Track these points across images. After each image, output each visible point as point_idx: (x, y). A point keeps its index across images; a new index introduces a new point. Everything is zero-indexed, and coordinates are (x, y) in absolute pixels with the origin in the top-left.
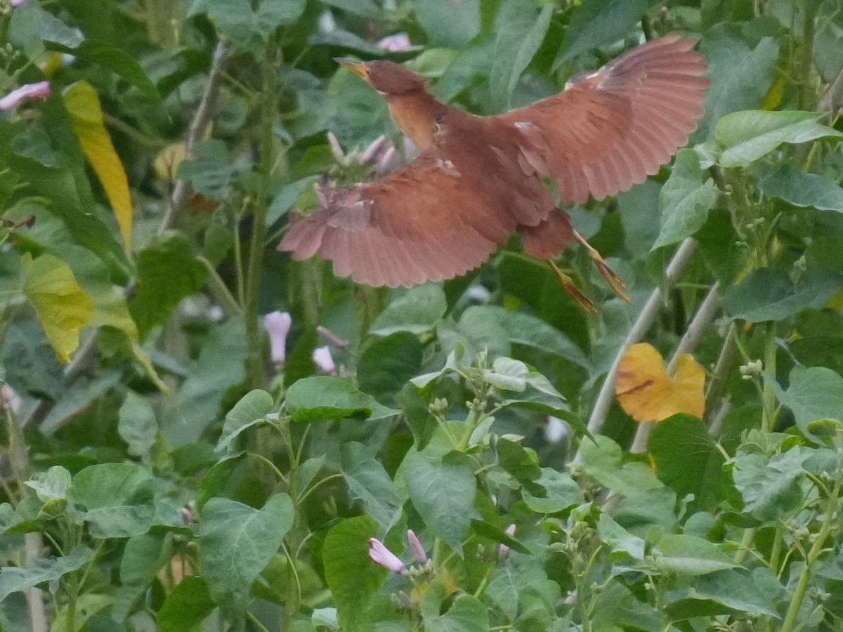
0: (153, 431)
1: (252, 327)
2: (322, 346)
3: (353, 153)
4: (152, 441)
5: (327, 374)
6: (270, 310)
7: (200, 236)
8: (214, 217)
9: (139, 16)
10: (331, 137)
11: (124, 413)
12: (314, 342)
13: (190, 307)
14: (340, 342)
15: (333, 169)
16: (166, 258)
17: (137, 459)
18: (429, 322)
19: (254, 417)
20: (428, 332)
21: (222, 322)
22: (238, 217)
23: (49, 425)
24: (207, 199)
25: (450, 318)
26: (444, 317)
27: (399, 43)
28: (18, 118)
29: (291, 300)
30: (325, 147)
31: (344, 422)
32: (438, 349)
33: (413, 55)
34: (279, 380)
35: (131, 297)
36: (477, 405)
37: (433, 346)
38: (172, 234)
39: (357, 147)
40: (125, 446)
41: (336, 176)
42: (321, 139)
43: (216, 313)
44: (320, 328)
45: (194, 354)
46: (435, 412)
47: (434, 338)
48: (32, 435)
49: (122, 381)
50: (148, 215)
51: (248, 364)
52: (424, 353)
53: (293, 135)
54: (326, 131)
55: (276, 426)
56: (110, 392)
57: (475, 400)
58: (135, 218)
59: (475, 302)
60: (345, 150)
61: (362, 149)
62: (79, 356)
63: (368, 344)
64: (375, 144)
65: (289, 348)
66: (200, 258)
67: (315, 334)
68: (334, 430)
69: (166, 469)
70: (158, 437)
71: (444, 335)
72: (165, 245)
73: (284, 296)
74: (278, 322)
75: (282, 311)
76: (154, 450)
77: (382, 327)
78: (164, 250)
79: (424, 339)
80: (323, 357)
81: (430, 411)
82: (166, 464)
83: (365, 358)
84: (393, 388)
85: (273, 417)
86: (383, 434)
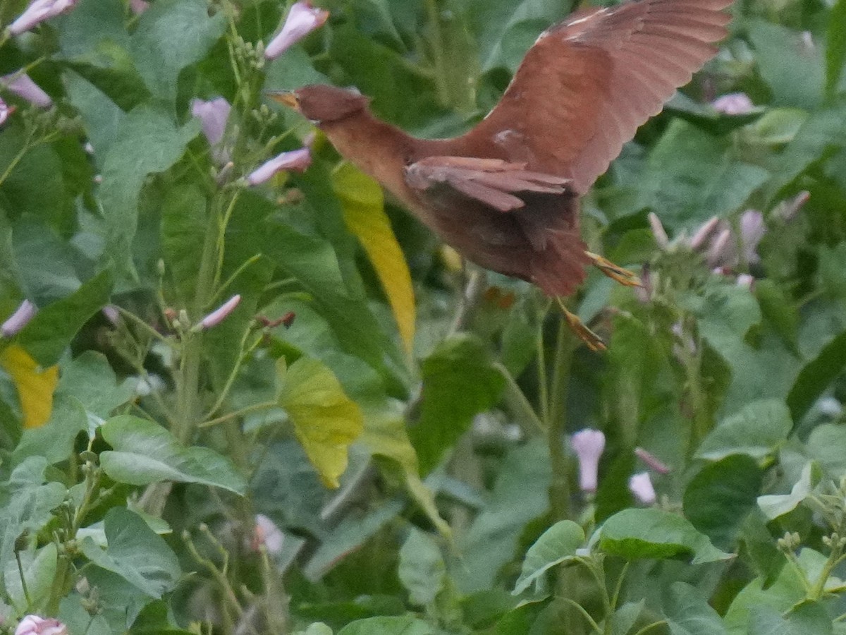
0: (438, 576)
1: (557, 449)
2: (640, 471)
3: (680, 238)
4: (438, 588)
5: (647, 505)
6: (580, 427)
7: (496, 339)
8: (512, 315)
9: (426, 72)
10: (653, 218)
11: (406, 553)
12: (630, 467)
13: (485, 425)
14: (662, 467)
15: (655, 258)
16: (456, 367)
17: (419, 610)
18: (770, 442)
19: (562, 554)
20: (769, 455)
21: (522, 442)
22: (542, 314)
23: (316, 568)
24: (504, 294)
25: (795, 438)
26: (789, 436)
27: (737, 104)
28: (281, 200)
29: (606, 415)
30: (645, 230)
31: (668, 563)
32: (780, 474)
33: (752, 118)
34: (589, 513)
35: (414, 414)
36: (835, 541)
37: (773, 472)
38: (462, 336)
39: (684, 230)
40: (405, 593)
41: (659, 265)
42: (640, 221)
43: (514, 433)
44: (638, 451)
45: (489, 482)
46: (786, 549)
47: (775, 463)
48: (294, 582)
49: (403, 514)
50: (436, 314)
51: (552, 492)
52: (764, 479)
53: (609, 216)
54: (647, 210)
55: (587, 564)
56: (388, 528)
57: (834, 535)
58: (420, 318)
59: (825, 418)
60: (670, 233)
61: (690, 233)
62: (351, 485)
63: (695, 470)
64: (706, 227)
65: (601, 473)
66: (497, 365)
67: (632, 458)
68: (655, 572)
69: (454, 622)
70: (445, 582)
71: (788, 458)
72: (455, 350)
73: (597, 411)
74: (589, 442)
75: (595, 428)
76: (439, 599)
77: (711, 449)
78: (452, 357)
79: (763, 463)
80: (641, 485)
81: (778, 548)
82: (453, 615)
83: (693, 487)
84: (727, 523)
85: (583, 553)
86: (714, 579)
